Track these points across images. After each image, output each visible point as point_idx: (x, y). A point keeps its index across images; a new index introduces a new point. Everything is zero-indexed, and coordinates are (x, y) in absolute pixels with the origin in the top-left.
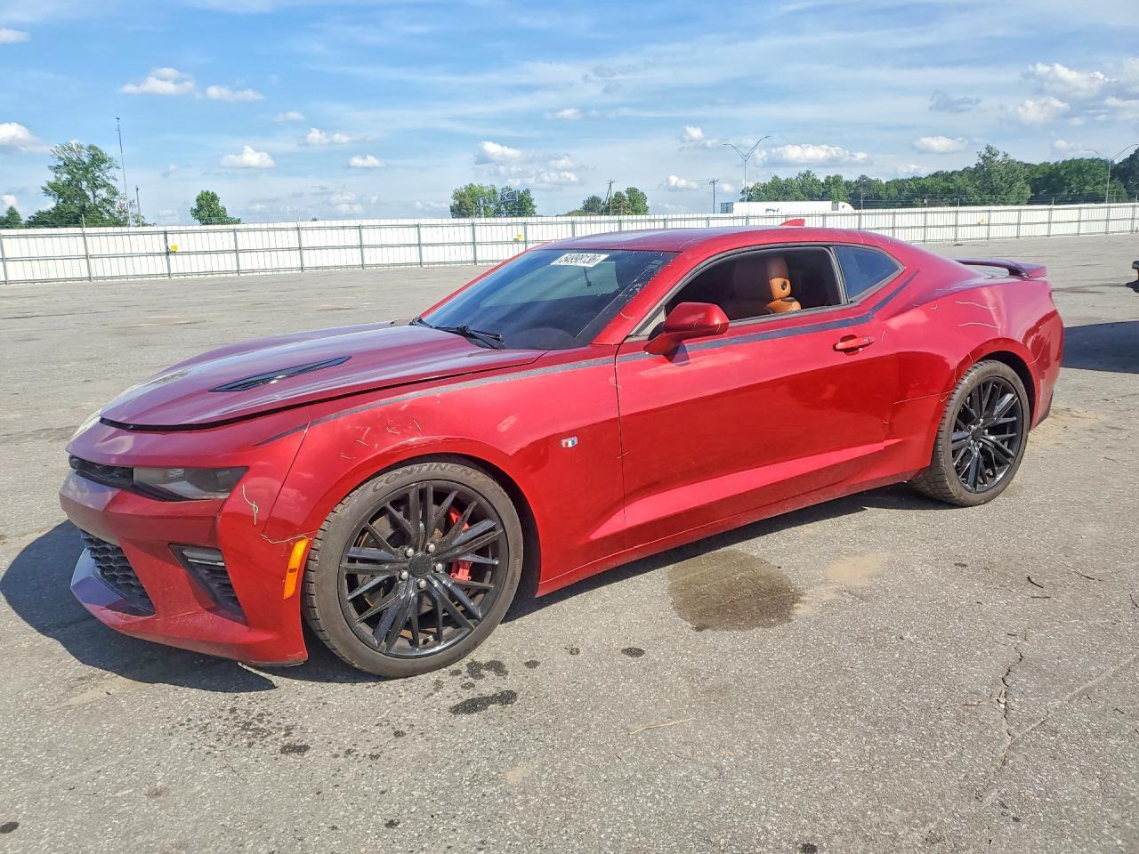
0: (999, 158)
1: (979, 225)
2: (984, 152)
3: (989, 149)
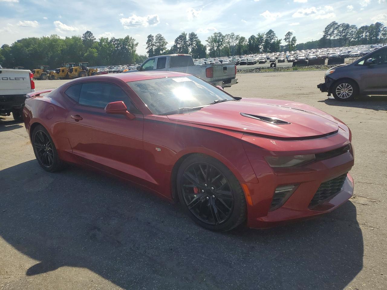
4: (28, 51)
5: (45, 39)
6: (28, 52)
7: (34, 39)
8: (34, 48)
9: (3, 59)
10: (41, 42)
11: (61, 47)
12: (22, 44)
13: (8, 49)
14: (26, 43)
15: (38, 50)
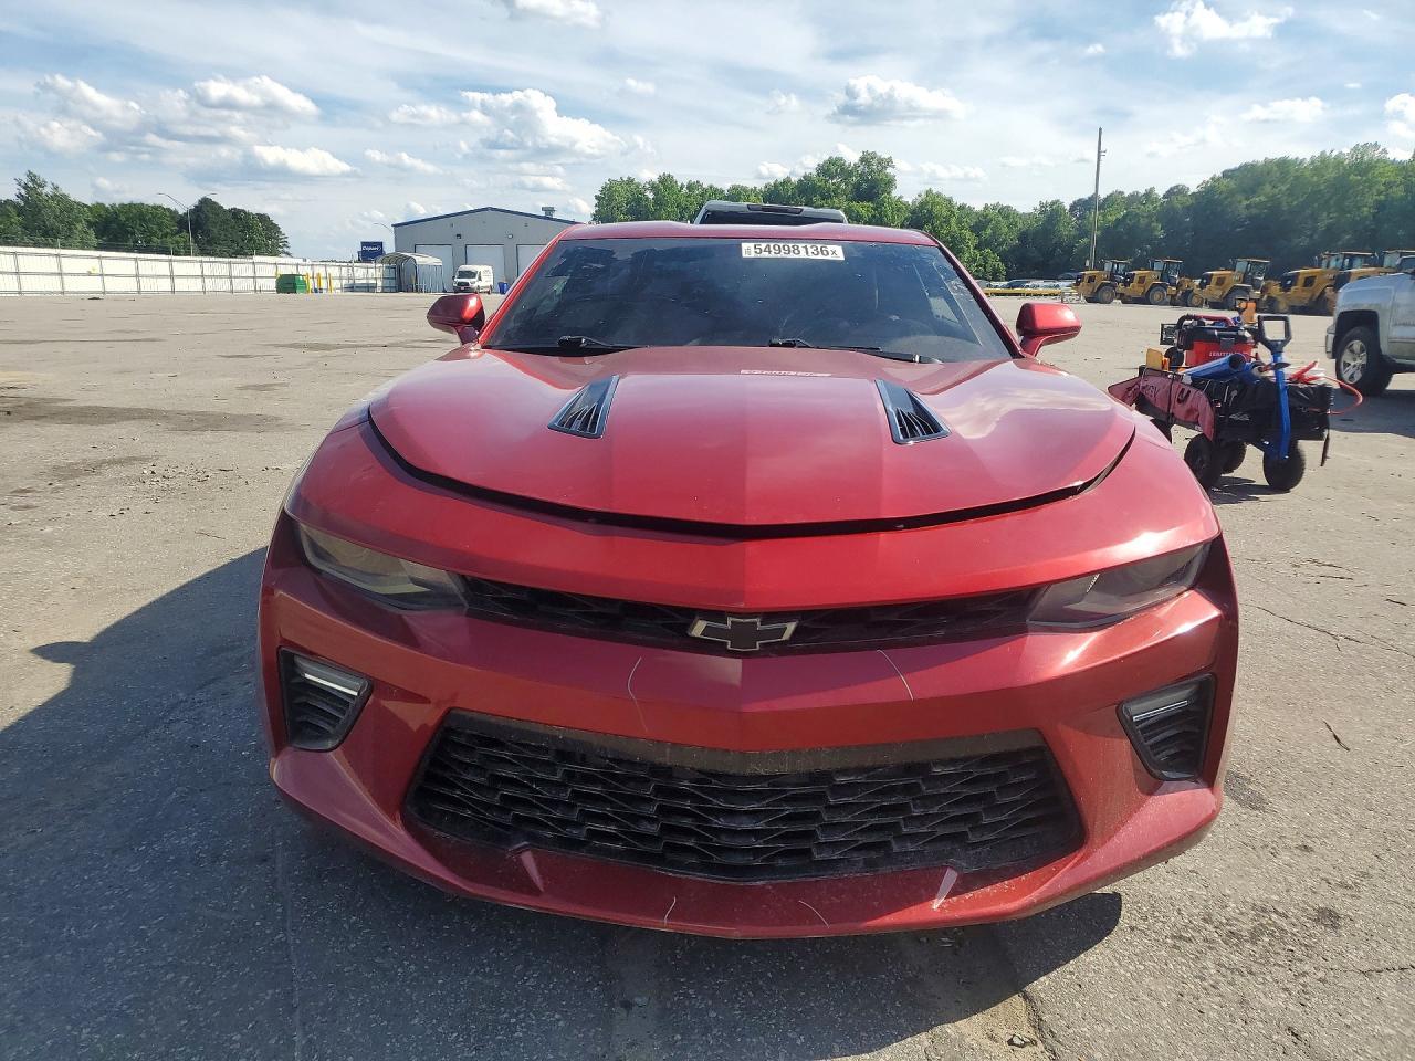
0: (48, 190)
1: (90, 274)
2: (25, 179)
3: (32, 177)
4: (1248, 207)
5: (1322, 163)
6: (1244, 213)
7: (1283, 164)
8: (1272, 198)
9: (1157, 233)
10: (1307, 173)
11: (1380, 193)
12: (1232, 185)
13: (1184, 199)
14: (1248, 178)
15: (1284, 204)
